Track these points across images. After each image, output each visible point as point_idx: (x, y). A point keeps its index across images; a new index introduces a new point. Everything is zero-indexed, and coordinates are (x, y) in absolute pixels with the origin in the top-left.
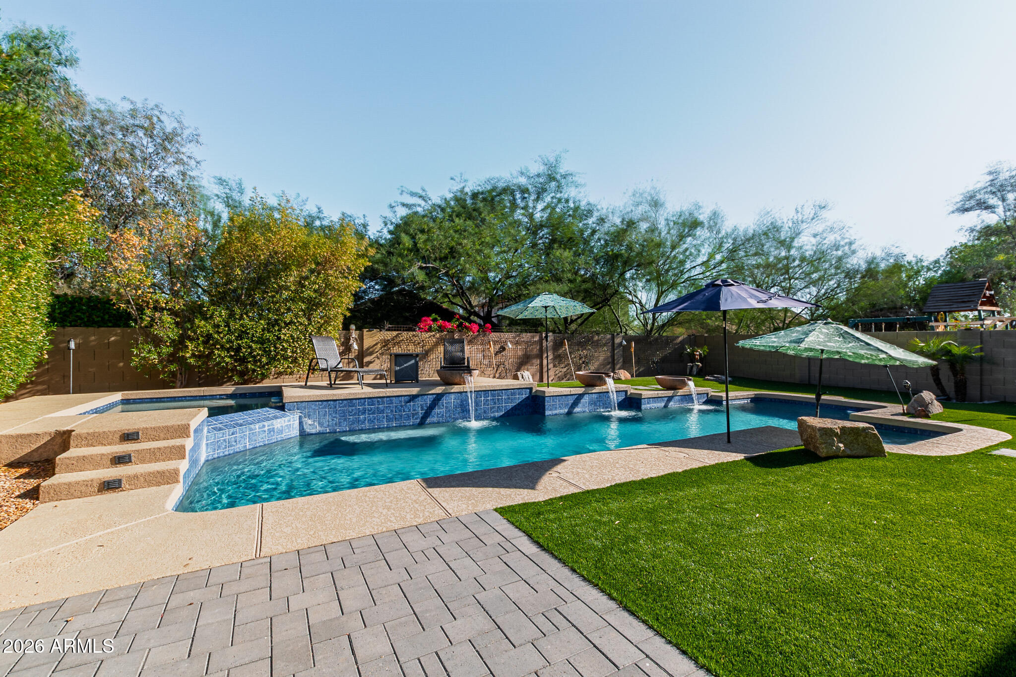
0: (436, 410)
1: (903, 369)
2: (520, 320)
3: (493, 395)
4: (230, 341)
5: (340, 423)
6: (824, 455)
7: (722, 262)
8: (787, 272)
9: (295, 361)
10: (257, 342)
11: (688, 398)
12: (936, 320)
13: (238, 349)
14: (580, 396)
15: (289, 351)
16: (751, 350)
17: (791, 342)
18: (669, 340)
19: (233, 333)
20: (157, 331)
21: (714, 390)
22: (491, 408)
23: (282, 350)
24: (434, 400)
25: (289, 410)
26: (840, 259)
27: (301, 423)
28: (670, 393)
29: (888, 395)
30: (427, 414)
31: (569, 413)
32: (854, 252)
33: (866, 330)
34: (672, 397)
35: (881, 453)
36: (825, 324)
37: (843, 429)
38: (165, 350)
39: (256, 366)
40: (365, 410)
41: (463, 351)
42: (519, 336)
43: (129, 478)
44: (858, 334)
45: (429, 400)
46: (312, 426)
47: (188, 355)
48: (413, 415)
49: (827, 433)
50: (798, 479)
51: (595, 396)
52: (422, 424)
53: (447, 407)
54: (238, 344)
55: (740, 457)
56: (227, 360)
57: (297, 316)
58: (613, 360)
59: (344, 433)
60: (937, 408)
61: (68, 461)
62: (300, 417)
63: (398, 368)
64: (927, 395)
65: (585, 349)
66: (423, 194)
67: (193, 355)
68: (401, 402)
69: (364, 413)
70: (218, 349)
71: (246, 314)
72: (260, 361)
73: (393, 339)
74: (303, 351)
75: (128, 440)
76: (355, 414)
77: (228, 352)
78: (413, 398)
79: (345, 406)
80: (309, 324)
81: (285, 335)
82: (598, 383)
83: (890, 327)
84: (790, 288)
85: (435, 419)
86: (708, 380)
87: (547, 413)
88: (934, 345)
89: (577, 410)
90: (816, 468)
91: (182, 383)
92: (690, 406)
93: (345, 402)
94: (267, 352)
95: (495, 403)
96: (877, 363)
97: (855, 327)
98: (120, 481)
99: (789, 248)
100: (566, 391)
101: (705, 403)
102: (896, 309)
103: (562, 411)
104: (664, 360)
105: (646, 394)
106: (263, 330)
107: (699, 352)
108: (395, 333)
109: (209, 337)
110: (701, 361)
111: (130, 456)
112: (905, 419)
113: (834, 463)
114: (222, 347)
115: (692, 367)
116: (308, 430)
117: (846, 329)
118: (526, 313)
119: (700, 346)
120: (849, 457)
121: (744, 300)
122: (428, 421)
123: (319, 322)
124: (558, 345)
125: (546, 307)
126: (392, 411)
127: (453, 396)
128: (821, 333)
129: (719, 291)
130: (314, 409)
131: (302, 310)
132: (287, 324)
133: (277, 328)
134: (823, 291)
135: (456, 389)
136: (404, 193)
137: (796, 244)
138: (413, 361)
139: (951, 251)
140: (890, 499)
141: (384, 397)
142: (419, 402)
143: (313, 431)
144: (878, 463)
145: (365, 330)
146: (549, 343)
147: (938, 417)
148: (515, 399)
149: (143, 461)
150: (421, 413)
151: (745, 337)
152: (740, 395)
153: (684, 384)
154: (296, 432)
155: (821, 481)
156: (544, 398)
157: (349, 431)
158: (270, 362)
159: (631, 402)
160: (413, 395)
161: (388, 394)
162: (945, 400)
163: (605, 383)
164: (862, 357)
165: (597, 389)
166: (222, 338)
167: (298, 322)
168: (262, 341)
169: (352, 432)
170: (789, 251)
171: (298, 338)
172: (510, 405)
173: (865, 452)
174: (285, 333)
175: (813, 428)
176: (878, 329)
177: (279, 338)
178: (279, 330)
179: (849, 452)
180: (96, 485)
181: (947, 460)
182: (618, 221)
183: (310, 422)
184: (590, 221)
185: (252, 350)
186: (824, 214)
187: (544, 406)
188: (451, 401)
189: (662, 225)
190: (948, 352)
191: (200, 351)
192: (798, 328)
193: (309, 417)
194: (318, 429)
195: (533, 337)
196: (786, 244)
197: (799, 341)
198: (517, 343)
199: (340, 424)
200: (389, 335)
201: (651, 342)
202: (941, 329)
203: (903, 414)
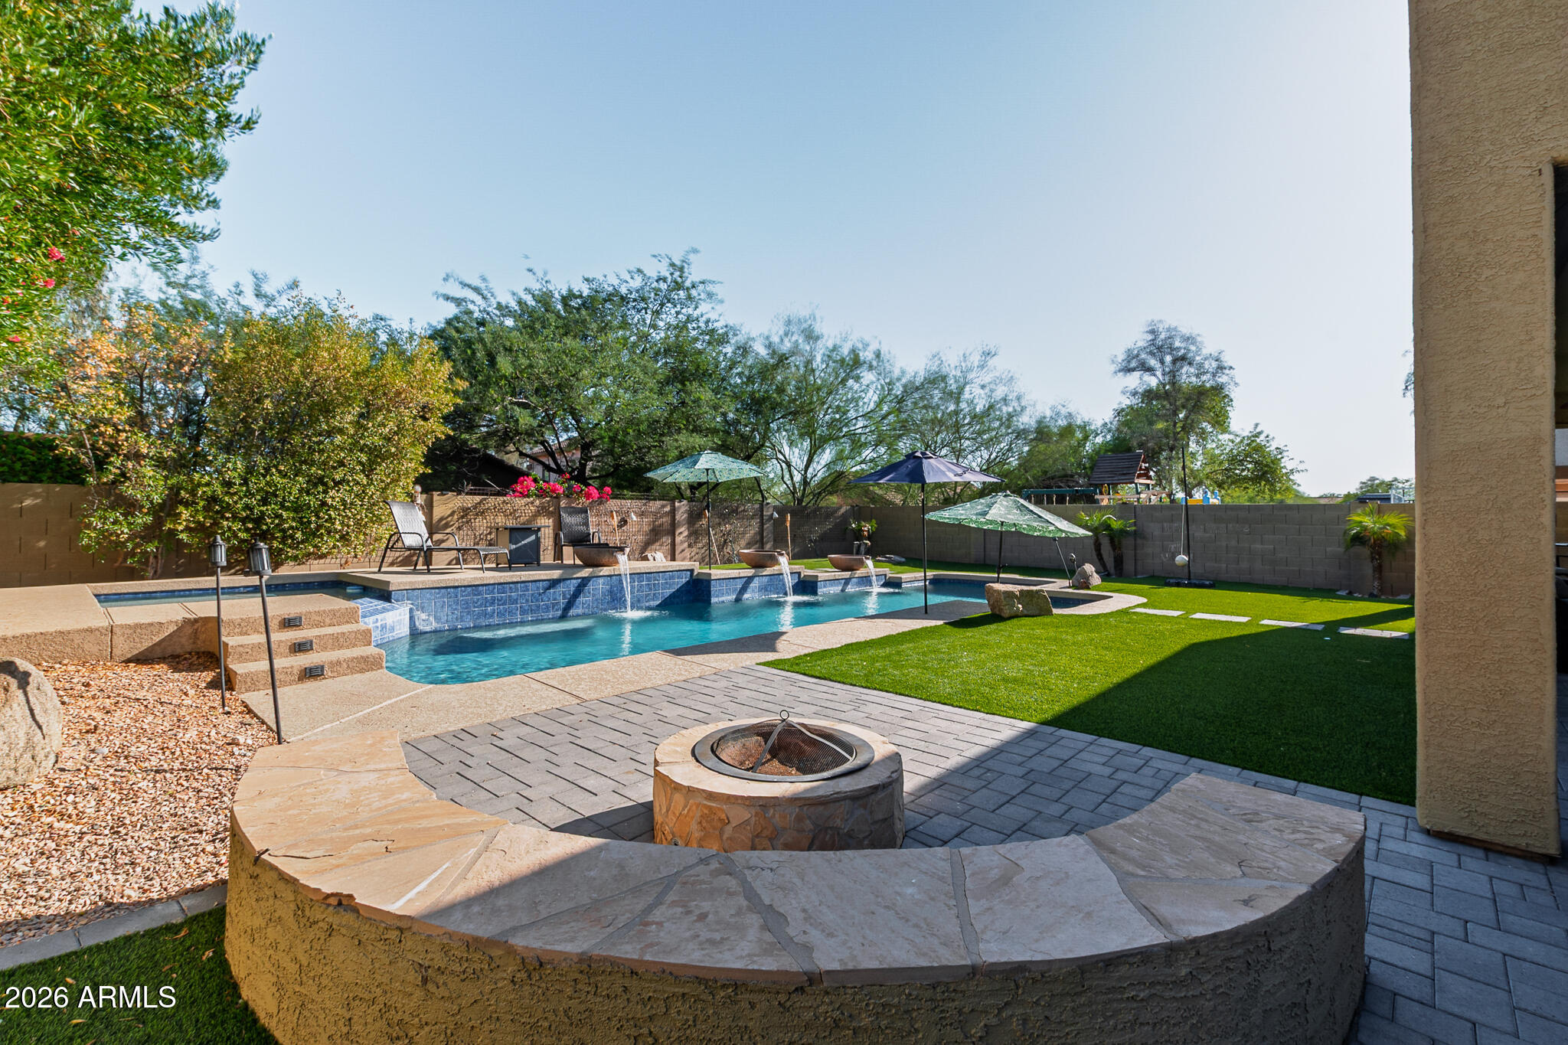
0: (581, 599)
1: (1069, 541)
2: (670, 484)
3: (649, 580)
4: (247, 507)
5: (462, 617)
6: (1007, 616)
7: (889, 414)
8: (958, 431)
9: (344, 538)
10: (287, 509)
11: (866, 580)
12: (1101, 493)
13: (259, 520)
14: (750, 579)
15: (338, 522)
16: (936, 522)
17: (977, 514)
18: (830, 513)
19: (253, 495)
20: (128, 490)
21: (889, 571)
22: (647, 596)
23: (326, 521)
24: (579, 586)
25: (397, 601)
26: (1010, 416)
27: (412, 618)
28: (847, 574)
29: (1058, 572)
30: (570, 605)
31: (738, 600)
32: (1023, 409)
33: (1038, 502)
34: (850, 579)
35: (1050, 613)
36: (1005, 496)
37: (1021, 592)
38: (142, 519)
39: (284, 544)
40: (493, 599)
41: (586, 524)
42: (645, 505)
43: (332, 664)
44: (1032, 507)
45: (573, 585)
46: (427, 622)
47: (180, 528)
48: (554, 605)
49: (1009, 595)
50: (989, 634)
51: (765, 579)
52: (563, 617)
53: (594, 595)
54: (261, 512)
55: (940, 623)
56: (243, 535)
57: (352, 471)
58: (762, 538)
59: (468, 629)
60: (1096, 580)
61: (241, 649)
62: (411, 610)
63: (513, 547)
64: (1089, 568)
65: (729, 523)
66: (482, 286)
67: (187, 529)
68: (538, 588)
69: (492, 604)
70: (227, 519)
71: (276, 467)
72: (292, 537)
73: (475, 507)
74: (358, 523)
75: (289, 626)
76: (481, 606)
77: (244, 524)
78: (554, 583)
79: (468, 595)
80: (368, 484)
81: (333, 498)
82: (769, 563)
83: (1061, 500)
84: (960, 451)
85: (580, 611)
86: (879, 561)
87: (714, 600)
88: (1096, 519)
89: (746, 596)
90: (1002, 625)
91: (156, 572)
92: (868, 589)
93: (469, 589)
94: (304, 524)
95: (650, 589)
96: (1047, 535)
97: (1028, 498)
98: (322, 667)
99: (958, 402)
100: (734, 573)
101: (885, 585)
102: (1067, 477)
103: (729, 598)
104: (823, 538)
105: (822, 576)
106: (301, 491)
107: (867, 527)
108: (478, 498)
109: (213, 499)
110: (869, 538)
111: (311, 642)
112: (1070, 590)
113: (1015, 621)
114: (235, 518)
115: (859, 546)
116: (422, 626)
117: (1022, 501)
118: (677, 475)
119: (868, 520)
120: (1026, 616)
121: (944, 473)
122: (572, 612)
123: (383, 481)
124: (694, 517)
125: (707, 470)
126: (527, 601)
127: (601, 581)
128: (1002, 505)
129: (921, 463)
130: (429, 599)
131: (360, 463)
132: (337, 484)
133: (320, 488)
134: (994, 455)
135: (605, 571)
136: (451, 280)
137: (966, 395)
138: (533, 537)
139: (1119, 412)
140: (1055, 640)
141: (517, 582)
142: (561, 588)
143: (428, 629)
144: (1047, 619)
145: (435, 494)
146: (682, 514)
147: (1097, 588)
148: (674, 583)
149: (324, 649)
150: (562, 602)
151: (935, 509)
152: (912, 577)
153: (862, 564)
154: (404, 630)
155: (1007, 634)
156: (709, 581)
157: (474, 627)
158: (307, 539)
159: (806, 586)
160: (553, 580)
161: (523, 579)
162: (1106, 576)
163: (777, 563)
164: (1035, 529)
165: (768, 571)
166: (236, 503)
167: (354, 480)
168: (297, 508)
169: (477, 628)
170: (958, 405)
171: (352, 503)
172: (668, 592)
173: (1037, 612)
174: (334, 497)
175: (998, 592)
176: (1050, 501)
177: (324, 504)
178: (325, 492)
179: (1025, 612)
180: (296, 671)
181: (1098, 616)
182: (763, 352)
183: (424, 616)
184: (729, 350)
185: (283, 521)
186: (992, 362)
187: (710, 592)
188: (599, 587)
189: (818, 362)
190: (1108, 527)
191: (199, 522)
192: (982, 501)
193: (423, 609)
194: (434, 625)
195: (663, 506)
196: (956, 396)
197: (984, 514)
198: (642, 514)
199: (461, 619)
200: (470, 500)
201: (808, 515)
202: (1105, 503)
203: (1069, 587)
